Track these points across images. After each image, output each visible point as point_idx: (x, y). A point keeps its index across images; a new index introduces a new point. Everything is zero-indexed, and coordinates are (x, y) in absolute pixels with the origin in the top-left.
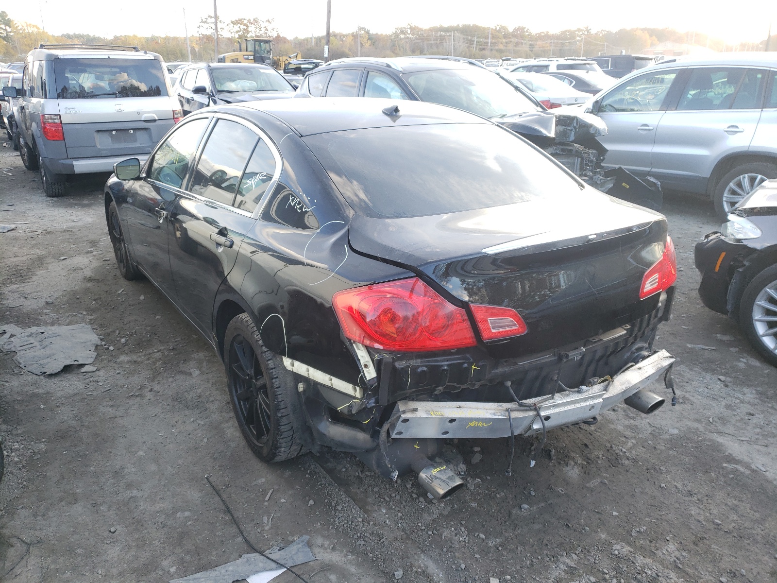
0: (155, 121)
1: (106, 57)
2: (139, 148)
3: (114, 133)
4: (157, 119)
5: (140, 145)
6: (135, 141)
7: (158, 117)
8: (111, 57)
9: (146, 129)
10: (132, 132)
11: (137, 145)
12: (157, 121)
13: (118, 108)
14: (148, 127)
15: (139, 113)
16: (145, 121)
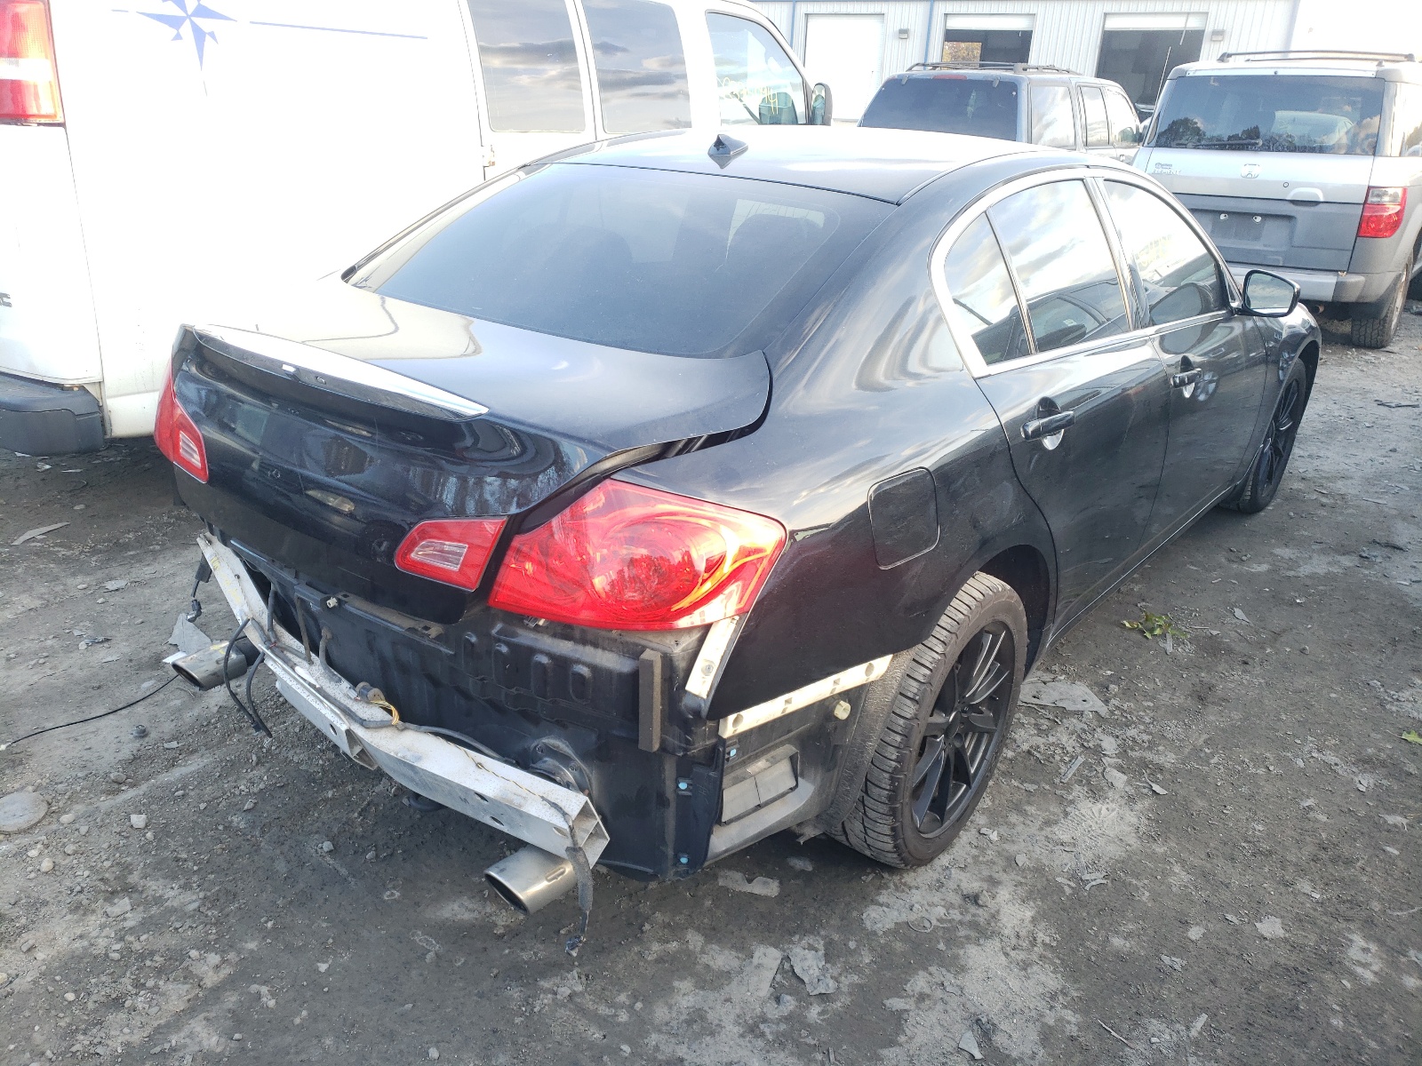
0: (1317, 203)
1: (1271, 73)
2: (1258, 252)
3: (1222, 217)
4: (1322, 199)
5: (1262, 248)
6: (1257, 238)
7: (1324, 196)
8: (1281, 73)
9: (1289, 218)
10: (1259, 219)
11: (1258, 246)
12: (1321, 205)
13: (1245, 171)
14: (1292, 214)
15: (1286, 185)
16: (1294, 202)
